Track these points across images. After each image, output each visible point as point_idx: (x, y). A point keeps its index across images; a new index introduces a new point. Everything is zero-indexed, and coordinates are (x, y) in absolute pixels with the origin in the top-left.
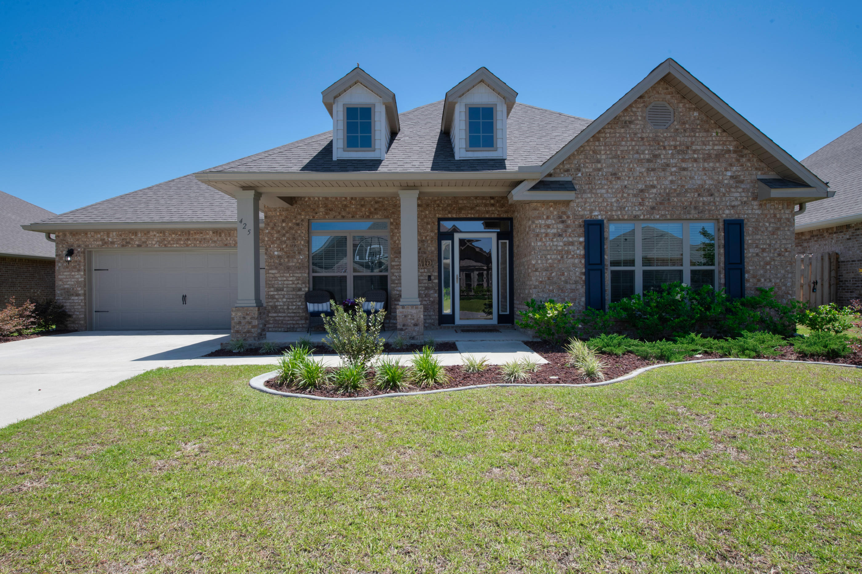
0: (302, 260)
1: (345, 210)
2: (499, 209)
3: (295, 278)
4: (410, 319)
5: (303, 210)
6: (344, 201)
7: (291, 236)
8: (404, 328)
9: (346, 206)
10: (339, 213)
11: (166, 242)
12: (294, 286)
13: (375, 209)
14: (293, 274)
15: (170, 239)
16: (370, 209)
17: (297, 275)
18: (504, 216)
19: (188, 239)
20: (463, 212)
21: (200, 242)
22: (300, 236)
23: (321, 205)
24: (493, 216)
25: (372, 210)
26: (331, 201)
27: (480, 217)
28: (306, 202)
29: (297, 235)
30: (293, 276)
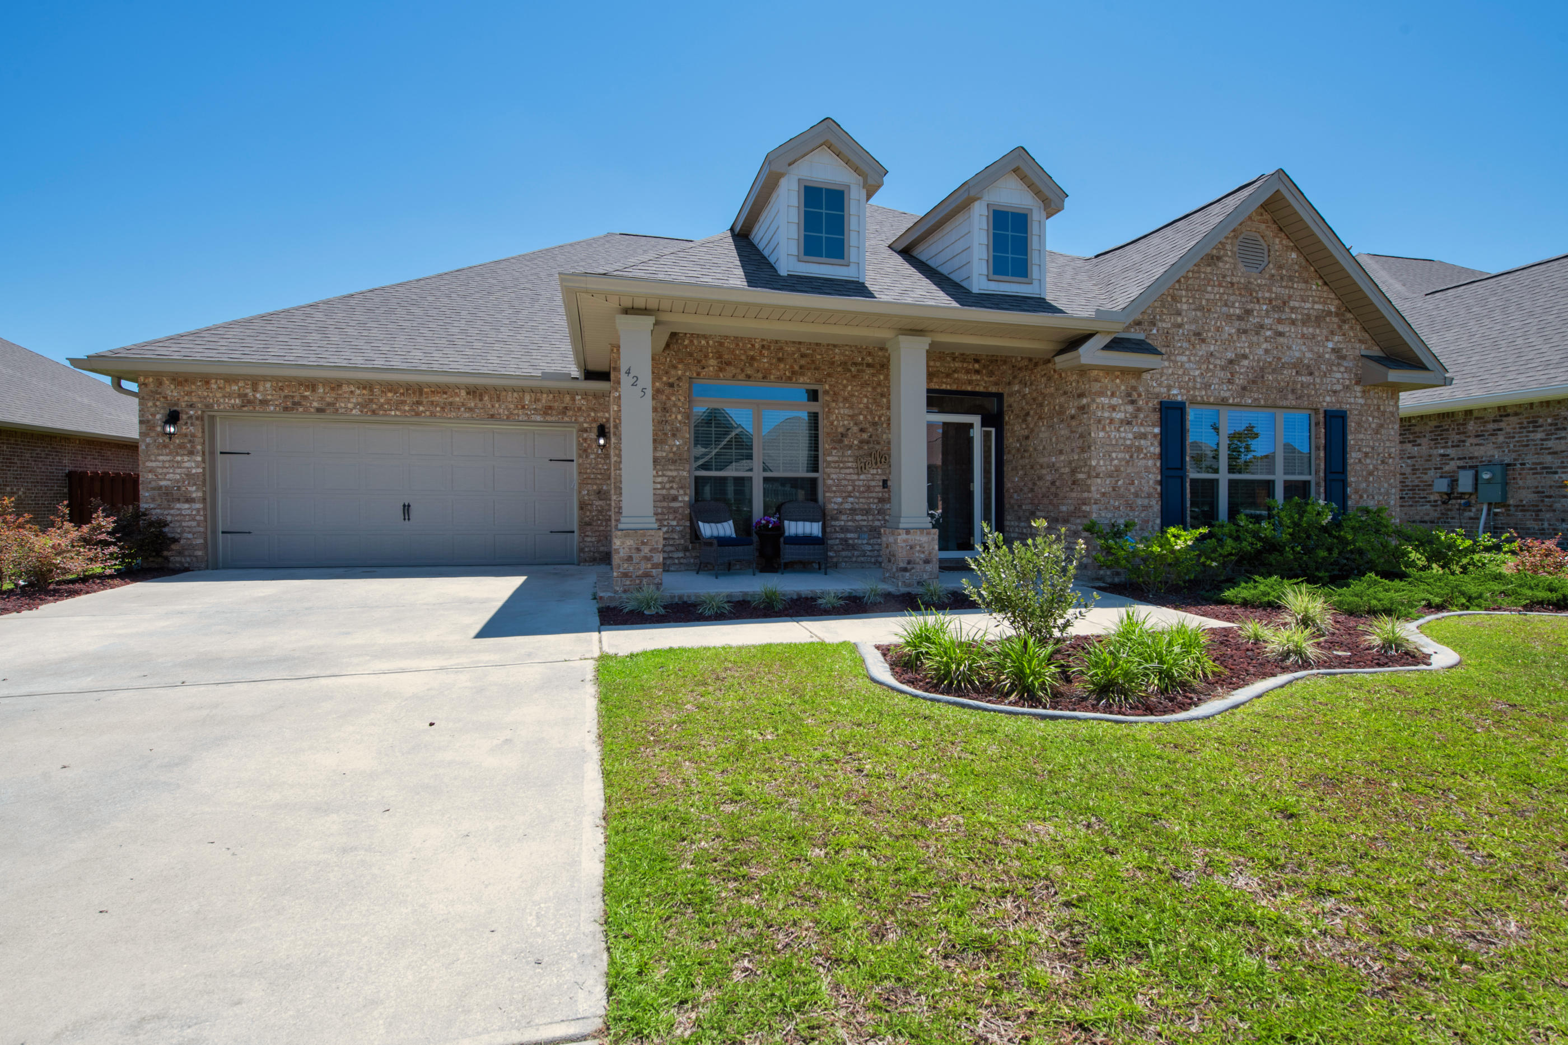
0: (678, 446)
1: (751, 365)
2: (986, 379)
3: (665, 479)
5: (681, 361)
6: (750, 349)
7: (659, 405)
8: (909, 567)
9: (753, 358)
10: (742, 370)
11: (374, 406)
12: (664, 492)
13: (801, 367)
14: (662, 470)
15: (382, 400)
16: (792, 367)
17: (669, 473)
18: (993, 389)
19: (419, 403)
20: (935, 380)
21: (443, 408)
22: (675, 405)
23: (711, 355)
24: (977, 389)
25: (796, 368)
26: (728, 348)
27: (959, 389)
28: (686, 347)
29: (669, 404)
30: (663, 475)
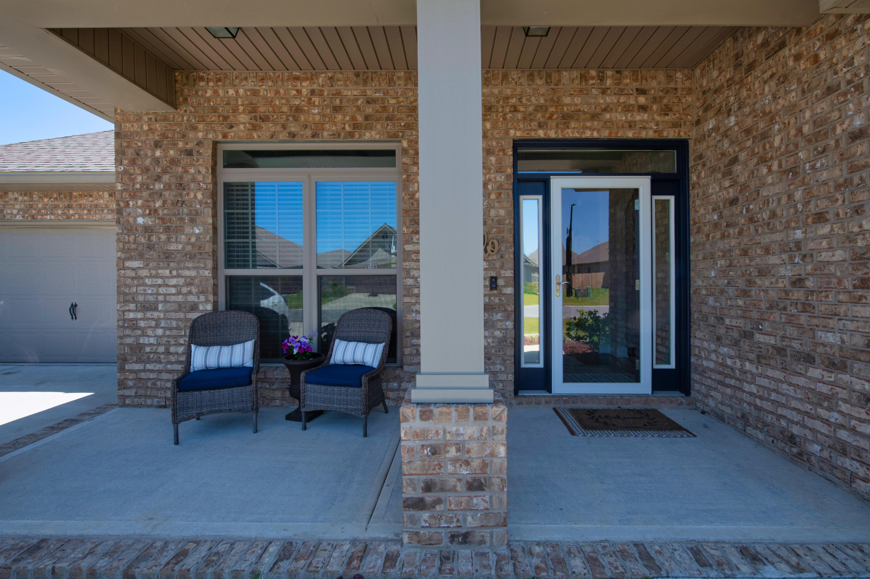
0: (198, 236)
1: (296, 119)
2: (657, 118)
3: (181, 281)
4: (455, 461)
5: (202, 119)
6: (295, 97)
7: (173, 180)
8: (430, 498)
9: (298, 109)
10: (284, 127)
12: (180, 298)
13: (367, 118)
14: (177, 269)
16: (353, 118)
17: (187, 273)
18: (670, 134)
20: (573, 125)
22: (194, 180)
23: (241, 108)
24: (643, 135)
25: (360, 119)
26: (265, 98)
27: (613, 136)
28: (209, 100)
29: (187, 178)
30: (179, 276)
